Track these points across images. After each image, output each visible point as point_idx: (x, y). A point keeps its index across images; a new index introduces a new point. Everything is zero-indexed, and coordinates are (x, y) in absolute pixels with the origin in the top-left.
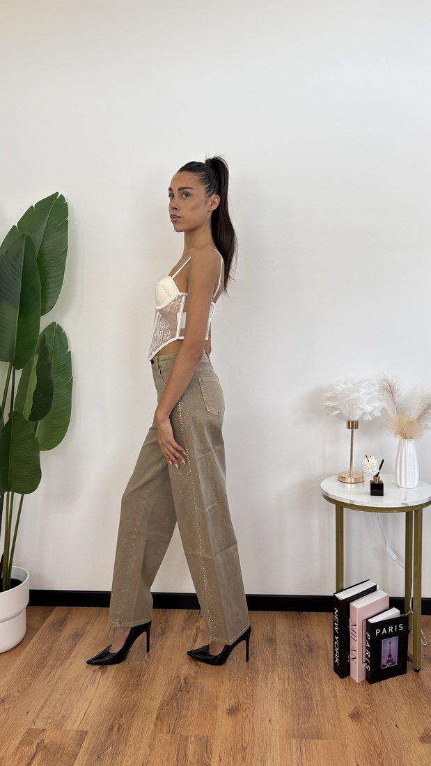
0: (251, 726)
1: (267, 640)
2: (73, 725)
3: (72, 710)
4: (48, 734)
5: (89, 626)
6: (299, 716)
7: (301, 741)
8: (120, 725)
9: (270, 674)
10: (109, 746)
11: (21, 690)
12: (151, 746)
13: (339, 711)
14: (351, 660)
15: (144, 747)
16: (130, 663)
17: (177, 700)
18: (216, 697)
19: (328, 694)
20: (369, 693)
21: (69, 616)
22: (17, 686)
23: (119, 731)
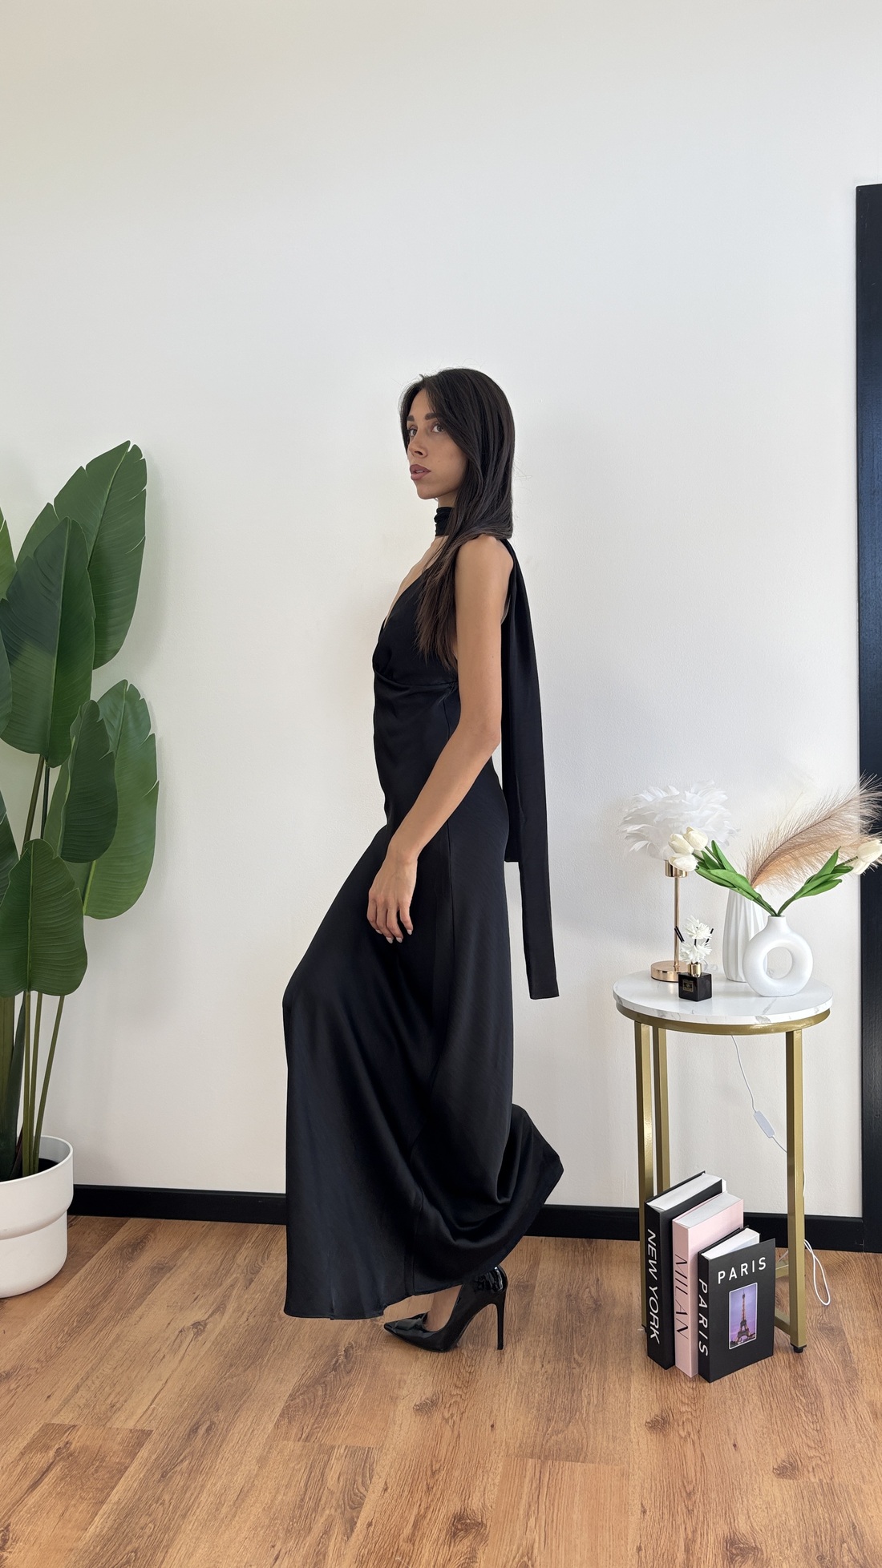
0: (455, 1436)
1: (517, 1287)
2: (127, 1421)
3: (130, 1394)
4: (79, 1433)
5: (186, 1254)
6: (549, 1420)
7: (543, 1464)
8: (212, 1423)
10: (185, 1457)
11: (43, 1359)
12: (262, 1461)
13: (628, 1414)
14: (676, 1333)
15: (250, 1461)
16: (251, 1320)
17: (326, 1386)
18: (399, 1383)
19: (614, 1385)
20: (694, 1386)
21: (153, 1235)
22: (36, 1352)
23: (209, 1434)
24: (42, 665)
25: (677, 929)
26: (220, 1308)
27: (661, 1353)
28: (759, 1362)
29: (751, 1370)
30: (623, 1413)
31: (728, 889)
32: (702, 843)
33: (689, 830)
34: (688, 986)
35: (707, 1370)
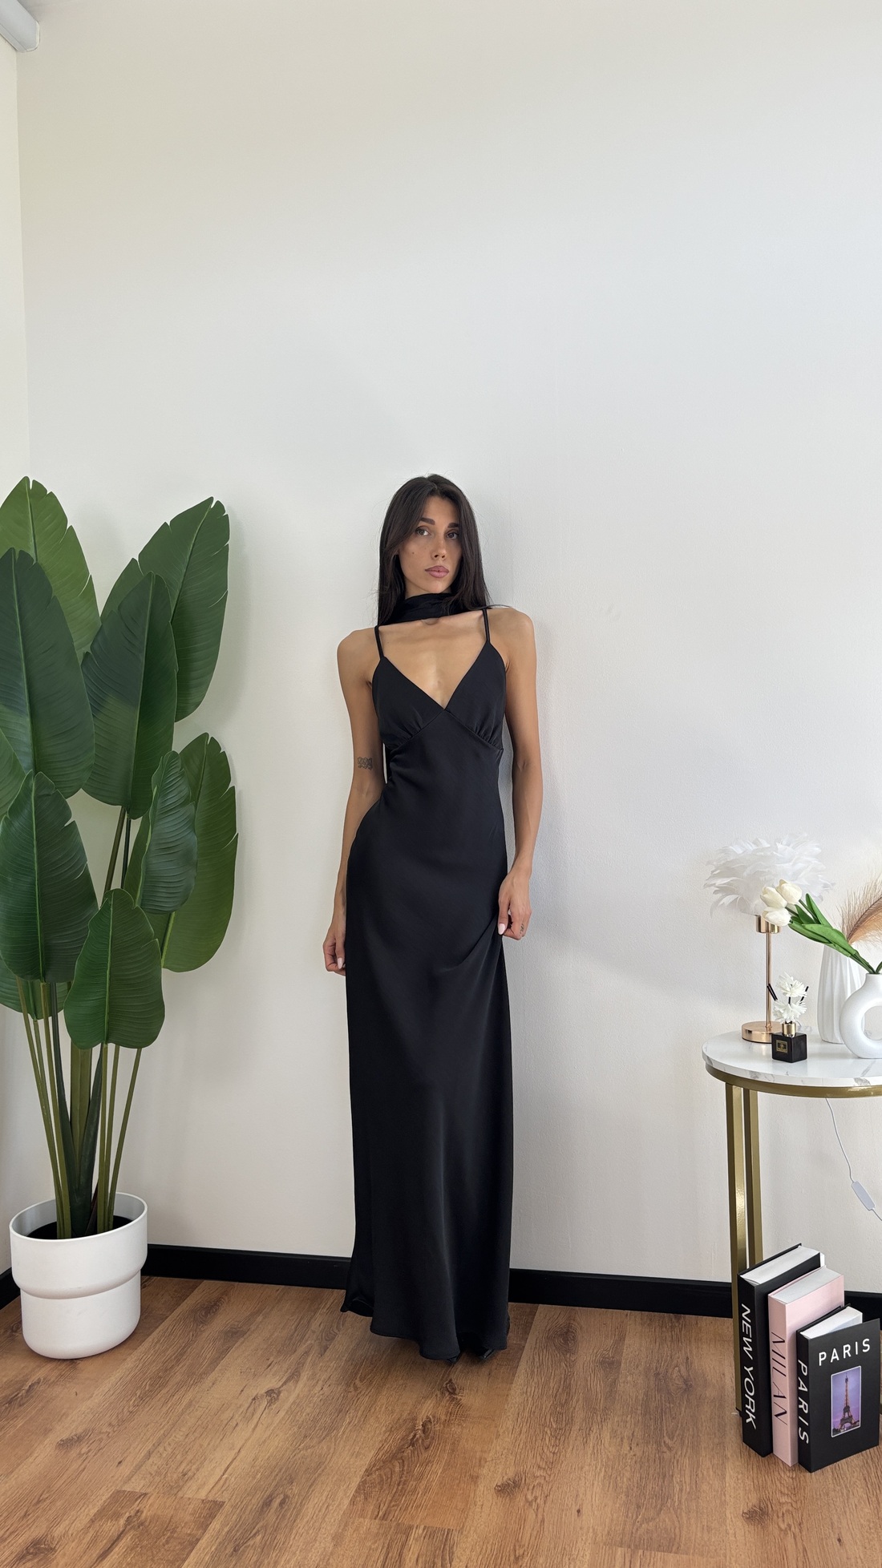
0: (539, 1521)
1: (602, 1363)
2: (198, 1491)
3: (202, 1463)
4: (150, 1502)
5: (260, 1318)
6: (638, 1507)
7: (634, 1553)
8: (286, 1497)
9: (595, 1428)
10: (258, 1531)
11: (114, 1423)
12: (338, 1539)
13: (723, 1503)
14: (774, 1417)
15: (325, 1538)
16: (325, 1389)
17: (403, 1461)
18: (480, 1461)
19: (708, 1472)
20: (794, 1476)
21: (226, 1298)
22: (109, 1415)
23: (282, 1508)
24: (125, 718)
25: (769, 987)
26: (294, 1376)
27: (759, 1440)
28: (864, 1452)
29: (855, 1460)
30: (718, 1502)
31: (823, 945)
32: (796, 896)
33: (782, 882)
34: (782, 1046)
35: (809, 1458)
